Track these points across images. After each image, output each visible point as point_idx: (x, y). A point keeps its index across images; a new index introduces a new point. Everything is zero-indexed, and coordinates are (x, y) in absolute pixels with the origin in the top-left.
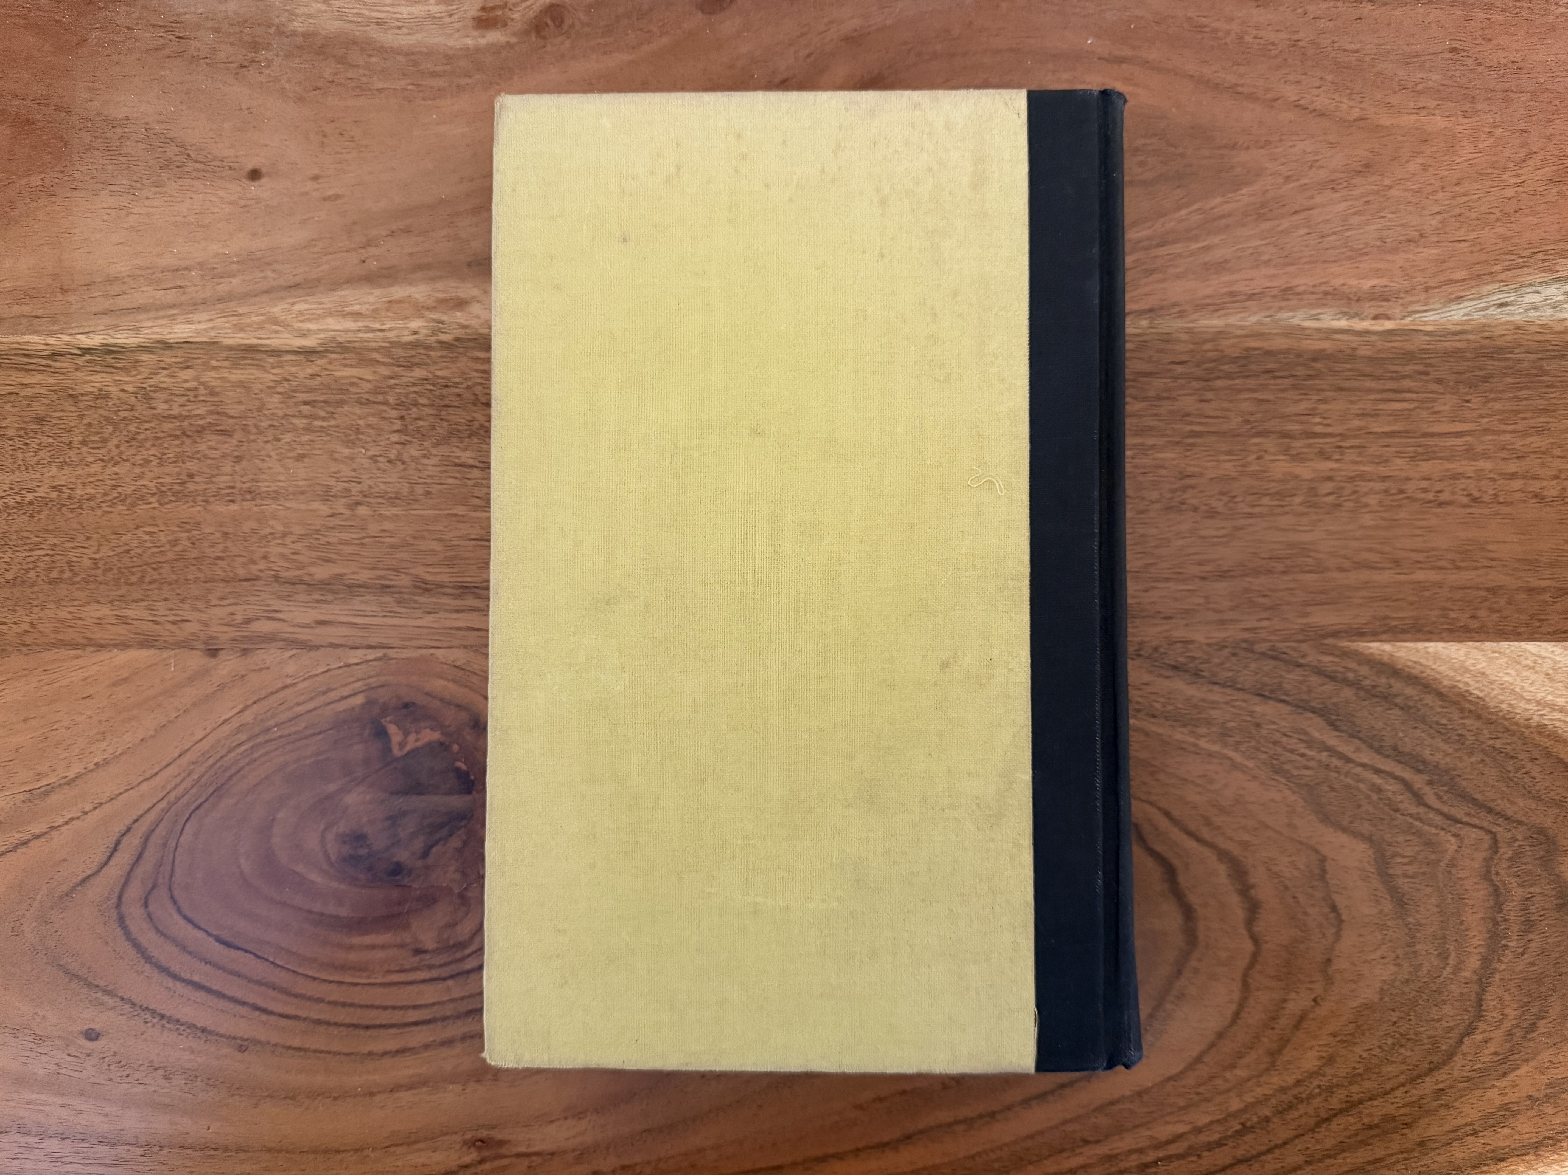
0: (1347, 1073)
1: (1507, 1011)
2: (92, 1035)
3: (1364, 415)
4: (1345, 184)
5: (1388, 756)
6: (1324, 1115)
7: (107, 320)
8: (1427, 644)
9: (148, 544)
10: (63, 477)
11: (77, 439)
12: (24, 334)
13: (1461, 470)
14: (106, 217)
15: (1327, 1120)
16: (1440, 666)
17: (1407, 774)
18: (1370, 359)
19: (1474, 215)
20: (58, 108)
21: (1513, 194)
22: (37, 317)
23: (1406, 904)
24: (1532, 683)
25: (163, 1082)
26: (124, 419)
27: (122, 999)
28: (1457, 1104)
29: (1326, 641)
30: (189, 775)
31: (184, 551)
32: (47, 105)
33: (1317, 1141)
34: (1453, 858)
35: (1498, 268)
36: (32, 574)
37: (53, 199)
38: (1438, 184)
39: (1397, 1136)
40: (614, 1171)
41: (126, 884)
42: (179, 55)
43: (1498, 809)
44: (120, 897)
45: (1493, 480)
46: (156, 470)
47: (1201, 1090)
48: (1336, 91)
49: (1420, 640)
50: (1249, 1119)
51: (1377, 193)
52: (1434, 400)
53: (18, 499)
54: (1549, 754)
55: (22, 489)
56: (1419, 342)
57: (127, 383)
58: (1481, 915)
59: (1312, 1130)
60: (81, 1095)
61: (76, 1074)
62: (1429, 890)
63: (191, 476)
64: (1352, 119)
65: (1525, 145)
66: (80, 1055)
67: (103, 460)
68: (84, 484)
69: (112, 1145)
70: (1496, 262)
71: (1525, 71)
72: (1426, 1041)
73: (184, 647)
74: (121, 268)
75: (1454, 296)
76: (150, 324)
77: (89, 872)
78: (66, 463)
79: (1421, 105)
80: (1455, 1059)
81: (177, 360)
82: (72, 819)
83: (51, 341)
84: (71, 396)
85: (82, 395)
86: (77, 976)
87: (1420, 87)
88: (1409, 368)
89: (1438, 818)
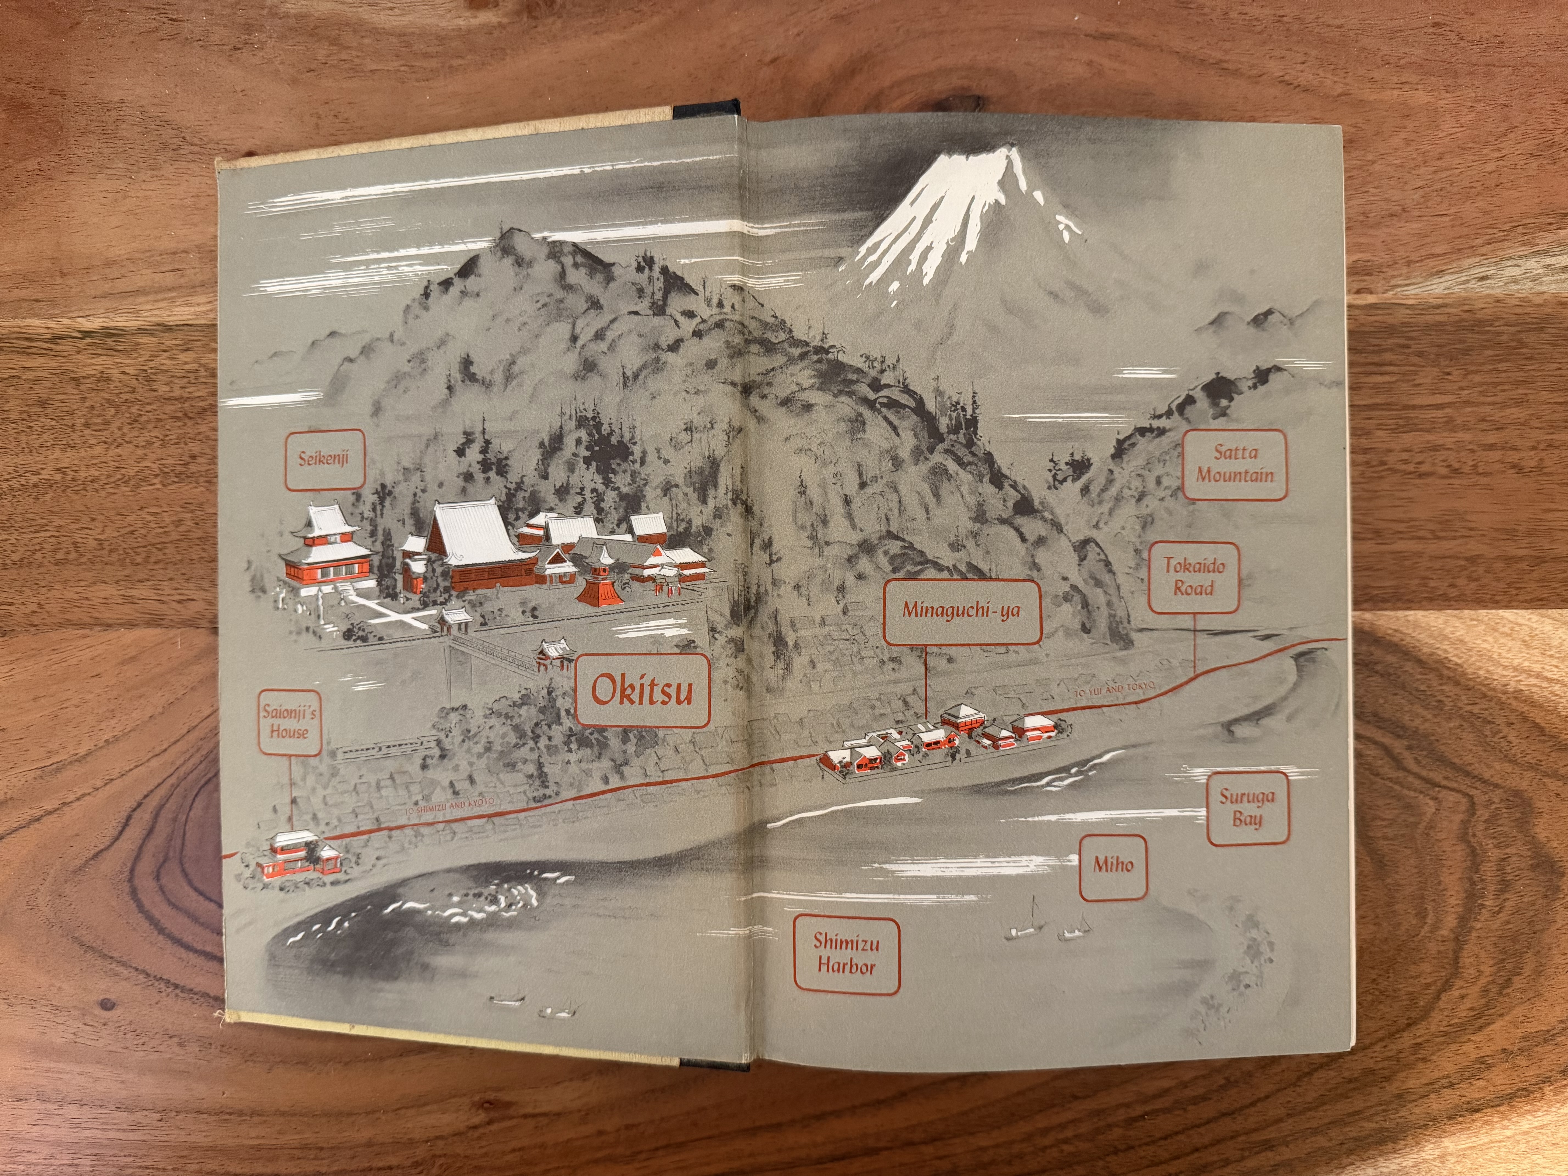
1: (1482, 968)
2: (107, 1005)
5: (1368, 722)
6: (1306, 1070)
7: (106, 303)
8: (1407, 613)
9: (152, 525)
10: (67, 459)
11: (79, 422)
12: (25, 318)
13: (1441, 442)
14: (104, 201)
15: (1309, 1074)
16: (1420, 634)
17: (1387, 740)
19: (1455, 190)
20: (53, 92)
21: (1494, 168)
22: (37, 301)
23: (1386, 865)
24: (1509, 650)
25: (177, 1049)
26: (126, 401)
27: (137, 970)
28: (1434, 1058)
30: (198, 750)
31: (189, 531)
32: (42, 89)
33: (1299, 1095)
34: (1431, 820)
35: (1479, 242)
36: (38, 555)
37: (50, 183)
38: (1420, 159)
39: (1375, 1089)
40: (618, 1131)
41: (137, 858)
42: (172, 37)
43: (1476, 773)
44: (132, 871)
45: (1472, 451)
46: (159, 451)
48: (1321, 66)
49: (1401, 609)
50: (1233, 1075)
52: (1416, 373)
53: (23, 482)
54: (1525, 719)
55: (27, 472)
56: (1401, 315)
57: (128, 365)
58: (1458, 875)
59: (1295, 1084)
60: (98, 1063)
61: (93, 1043)
62: (1408, 852)
63: (193, 457)
64: (1336, 94)
65: (1506, 119)
66: (96, 1024)
67: (105, 442)
68: (87, 466)
69: (128, 1110)
70: (1477, 236)
71: (1507, 45)
72: (1404, 997)
73: (191, 626)
74: (120, 251)
75: (1435, 270)
76: (149, 307)
77: (102, 847)
78: (69, 446)
79: (1403, 80)
80: (1433, 1014)
81: (178, 342)
82: (84, 795)
83: (52, 324)
84: (73, 379)
85: (84, 378)
86: (92, 948)
87: (1402, 62)
88: (1391, 341)
89: (1417, 781)
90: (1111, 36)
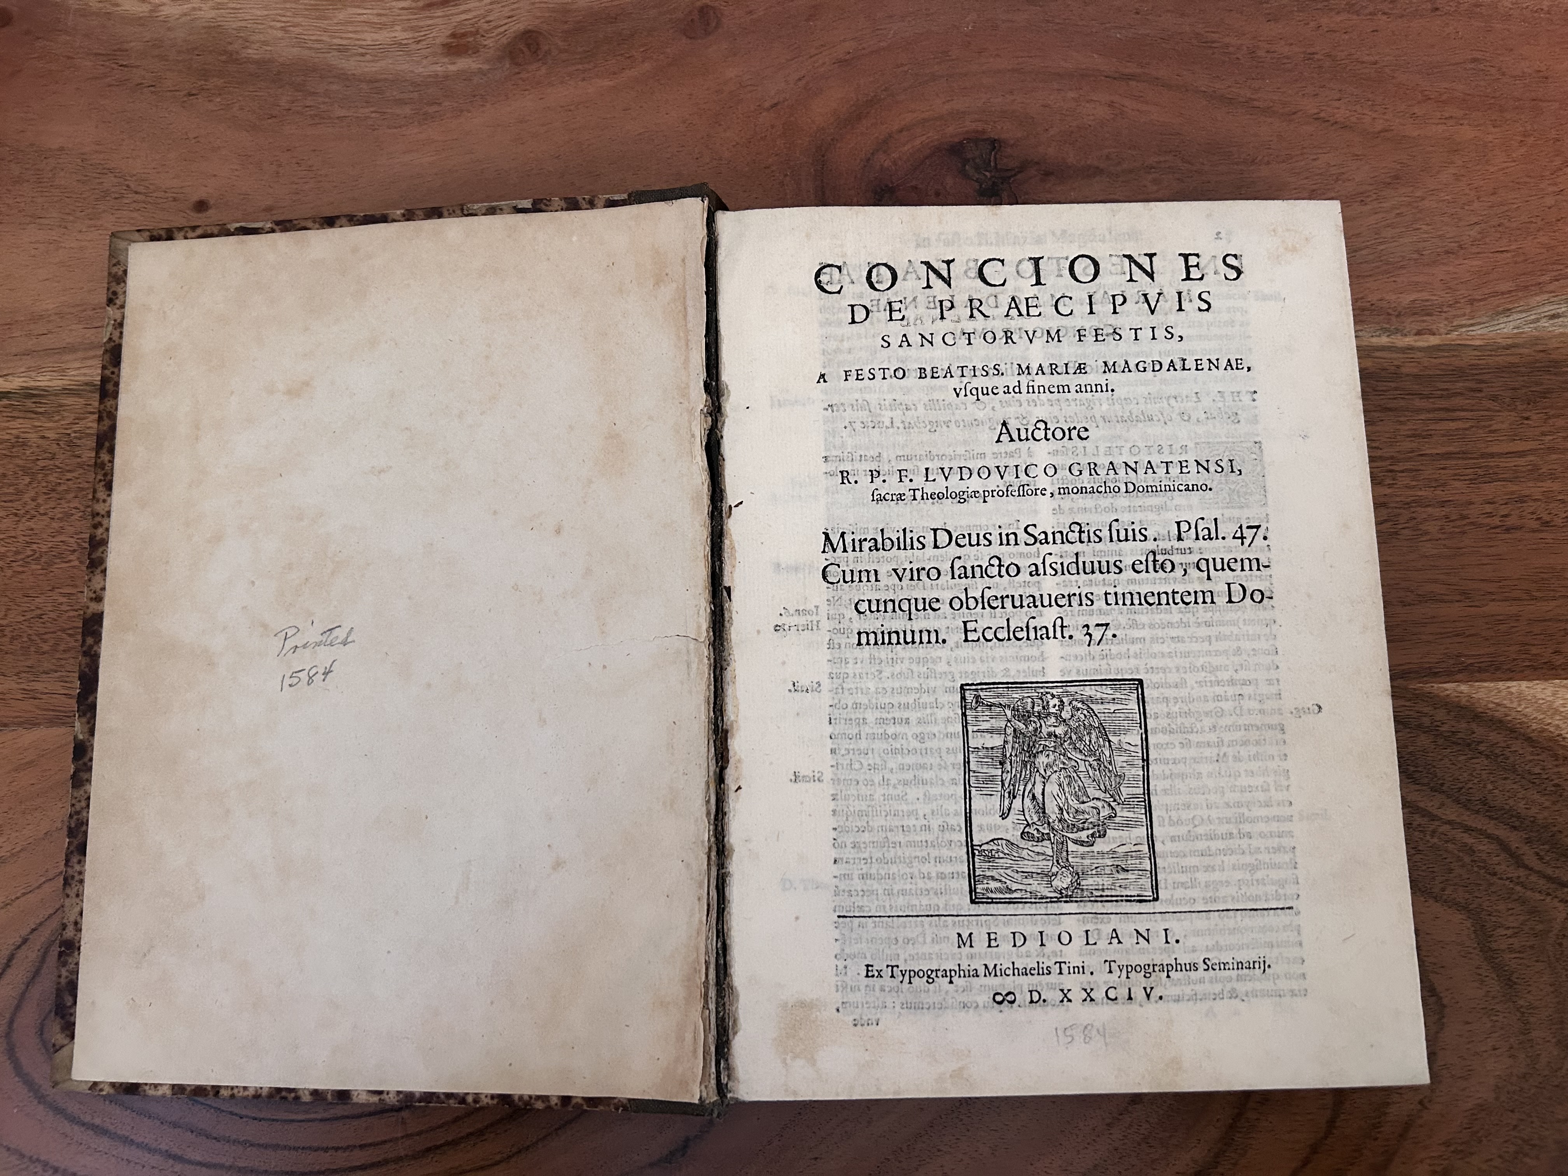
3: (1414, 436)
4: (1375, 196)
5: (1478, 812)
7: (28, 361)
8: (1509, 684)
13: (1527, 492)
14: (33, 252)
16: (1526, 708)
17: (1502, 832)
18: (1416, 376)
19: (1514, 225)
21: (1553, 203)
23: (1515, 983)
26: (43, 468)
35: (1546, 278)
38: (1473, 194)
42: (121, 83)
44: (11, 1023)
48: (1358, 102)
49: (1501, 680)
51: (1409, 204)
52: (1490, 418)
56: (1469, 357)
57: (49, 429)
62: (1540, 966)
64: (1376, 130)
67: (16, 515)
70: (1543, 272)
71: (1550, 80)
74: (48, 305)
75: (1500, 309)
76: (77, 365)
79: (1447, 115)
87: (1444, 97)
88: (1460, 385)
89: (1542, 882)
90: (1131, 77)
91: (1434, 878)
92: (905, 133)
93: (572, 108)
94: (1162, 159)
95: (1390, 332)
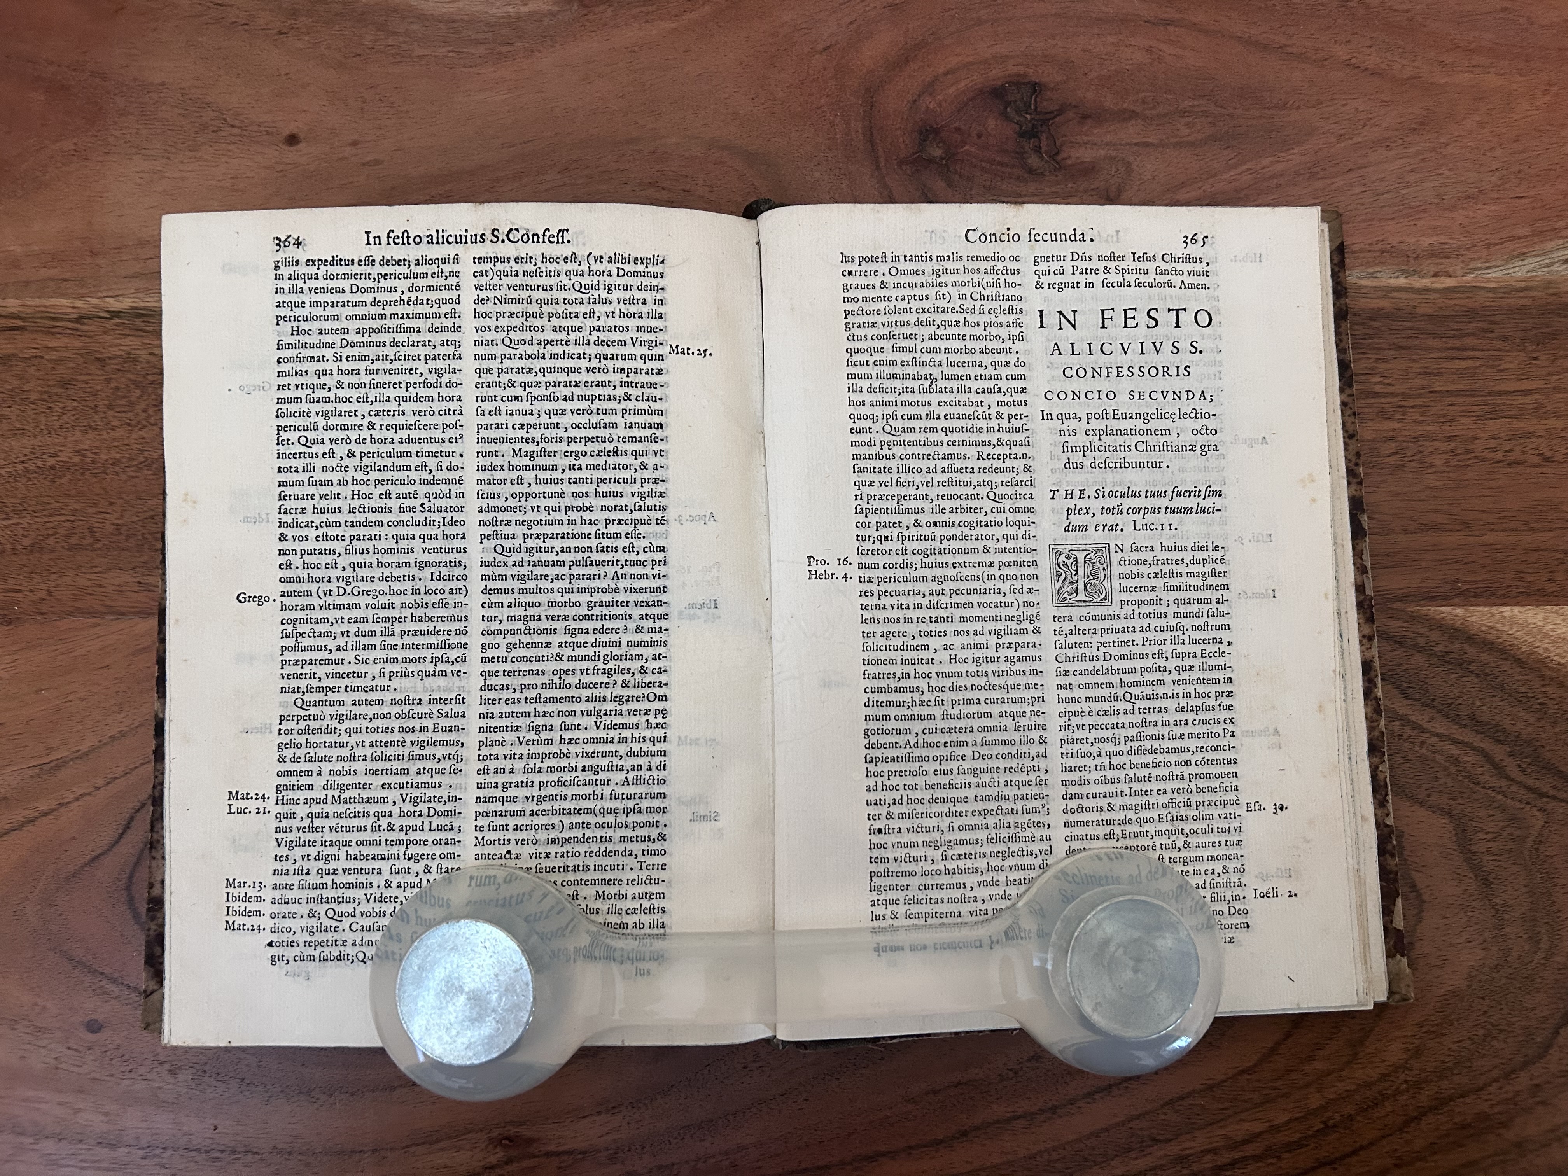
0: (1436, 1067)
2: (94, 1027)
3: (1426, 373)
4: (1401, 142)
5: (1465, 726)
6: (1412, 1114)
7: (139, 283)
8: (1503, 608)
10: (88, 441)
11: (102, 403)
12: (51, 297)
13: (1531, 429)
15: (1416, 1119)
16: (1517, 631)
17: (1487, 745)
18: (1431, 317)
19: (1534, 172)
20: (93, 74)
22: (65, 280)
23: (1492, 883)
25: (168, 1078)
27: (128, 987)
28: (1555, 1101)
29: (1394, 606)
32: (82, 71)
33: (1406, 1142)
34: (1540, 835)
36: (51, 541)
37: (86, 163)
38: (1496, 141)
39: (1491, 1137)
40: (650, 1171)
41: (138, 864)
42: (218, 21)
44: (131, 878)
47: (1279, 1084)
48: (1388, 50)
49: (1495, 605)
50: (1330, 1118)
51: (1434, 150)
52: (1500, 358)
53: (39, 463)
55: (44, 453)
56: (1482, 299)
59: (1401, 1130)
60: (81, 1092)
61: (76, 1069)
62: (1515, 868)
64: (1405, 77)
66: (81, 1049)
67: (129, 425)
68: (109, 449)
69: (110, 1145)
70: (1558, 219)
72: (1520, 1032)
75: (1517, 253)
77: (99, 852)
78: (90, 427)
79: (1474, 63)
80: (1551, 1052)
82: (83, 795)
83: (79, 304)
84: (98, 359)
85: (110, 358)
86: (81, 963)
87: (1473, 46)
88: (1472, 325)
89: (1522, 791)
90: (1170, 22)
91: (1420, 785)
92: (949, 76)
93: (636, 49)
94: (1196, 103)
95: (1408, 274)
